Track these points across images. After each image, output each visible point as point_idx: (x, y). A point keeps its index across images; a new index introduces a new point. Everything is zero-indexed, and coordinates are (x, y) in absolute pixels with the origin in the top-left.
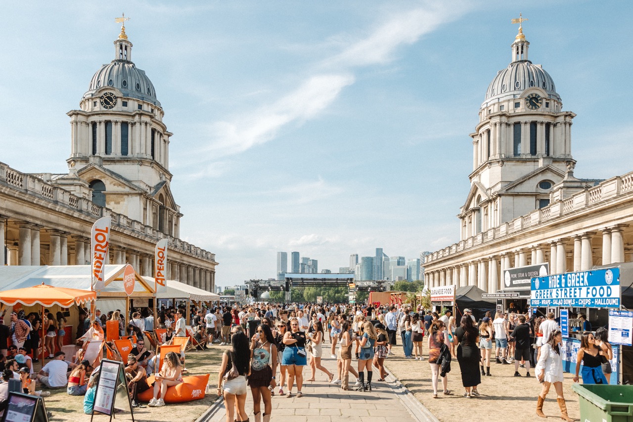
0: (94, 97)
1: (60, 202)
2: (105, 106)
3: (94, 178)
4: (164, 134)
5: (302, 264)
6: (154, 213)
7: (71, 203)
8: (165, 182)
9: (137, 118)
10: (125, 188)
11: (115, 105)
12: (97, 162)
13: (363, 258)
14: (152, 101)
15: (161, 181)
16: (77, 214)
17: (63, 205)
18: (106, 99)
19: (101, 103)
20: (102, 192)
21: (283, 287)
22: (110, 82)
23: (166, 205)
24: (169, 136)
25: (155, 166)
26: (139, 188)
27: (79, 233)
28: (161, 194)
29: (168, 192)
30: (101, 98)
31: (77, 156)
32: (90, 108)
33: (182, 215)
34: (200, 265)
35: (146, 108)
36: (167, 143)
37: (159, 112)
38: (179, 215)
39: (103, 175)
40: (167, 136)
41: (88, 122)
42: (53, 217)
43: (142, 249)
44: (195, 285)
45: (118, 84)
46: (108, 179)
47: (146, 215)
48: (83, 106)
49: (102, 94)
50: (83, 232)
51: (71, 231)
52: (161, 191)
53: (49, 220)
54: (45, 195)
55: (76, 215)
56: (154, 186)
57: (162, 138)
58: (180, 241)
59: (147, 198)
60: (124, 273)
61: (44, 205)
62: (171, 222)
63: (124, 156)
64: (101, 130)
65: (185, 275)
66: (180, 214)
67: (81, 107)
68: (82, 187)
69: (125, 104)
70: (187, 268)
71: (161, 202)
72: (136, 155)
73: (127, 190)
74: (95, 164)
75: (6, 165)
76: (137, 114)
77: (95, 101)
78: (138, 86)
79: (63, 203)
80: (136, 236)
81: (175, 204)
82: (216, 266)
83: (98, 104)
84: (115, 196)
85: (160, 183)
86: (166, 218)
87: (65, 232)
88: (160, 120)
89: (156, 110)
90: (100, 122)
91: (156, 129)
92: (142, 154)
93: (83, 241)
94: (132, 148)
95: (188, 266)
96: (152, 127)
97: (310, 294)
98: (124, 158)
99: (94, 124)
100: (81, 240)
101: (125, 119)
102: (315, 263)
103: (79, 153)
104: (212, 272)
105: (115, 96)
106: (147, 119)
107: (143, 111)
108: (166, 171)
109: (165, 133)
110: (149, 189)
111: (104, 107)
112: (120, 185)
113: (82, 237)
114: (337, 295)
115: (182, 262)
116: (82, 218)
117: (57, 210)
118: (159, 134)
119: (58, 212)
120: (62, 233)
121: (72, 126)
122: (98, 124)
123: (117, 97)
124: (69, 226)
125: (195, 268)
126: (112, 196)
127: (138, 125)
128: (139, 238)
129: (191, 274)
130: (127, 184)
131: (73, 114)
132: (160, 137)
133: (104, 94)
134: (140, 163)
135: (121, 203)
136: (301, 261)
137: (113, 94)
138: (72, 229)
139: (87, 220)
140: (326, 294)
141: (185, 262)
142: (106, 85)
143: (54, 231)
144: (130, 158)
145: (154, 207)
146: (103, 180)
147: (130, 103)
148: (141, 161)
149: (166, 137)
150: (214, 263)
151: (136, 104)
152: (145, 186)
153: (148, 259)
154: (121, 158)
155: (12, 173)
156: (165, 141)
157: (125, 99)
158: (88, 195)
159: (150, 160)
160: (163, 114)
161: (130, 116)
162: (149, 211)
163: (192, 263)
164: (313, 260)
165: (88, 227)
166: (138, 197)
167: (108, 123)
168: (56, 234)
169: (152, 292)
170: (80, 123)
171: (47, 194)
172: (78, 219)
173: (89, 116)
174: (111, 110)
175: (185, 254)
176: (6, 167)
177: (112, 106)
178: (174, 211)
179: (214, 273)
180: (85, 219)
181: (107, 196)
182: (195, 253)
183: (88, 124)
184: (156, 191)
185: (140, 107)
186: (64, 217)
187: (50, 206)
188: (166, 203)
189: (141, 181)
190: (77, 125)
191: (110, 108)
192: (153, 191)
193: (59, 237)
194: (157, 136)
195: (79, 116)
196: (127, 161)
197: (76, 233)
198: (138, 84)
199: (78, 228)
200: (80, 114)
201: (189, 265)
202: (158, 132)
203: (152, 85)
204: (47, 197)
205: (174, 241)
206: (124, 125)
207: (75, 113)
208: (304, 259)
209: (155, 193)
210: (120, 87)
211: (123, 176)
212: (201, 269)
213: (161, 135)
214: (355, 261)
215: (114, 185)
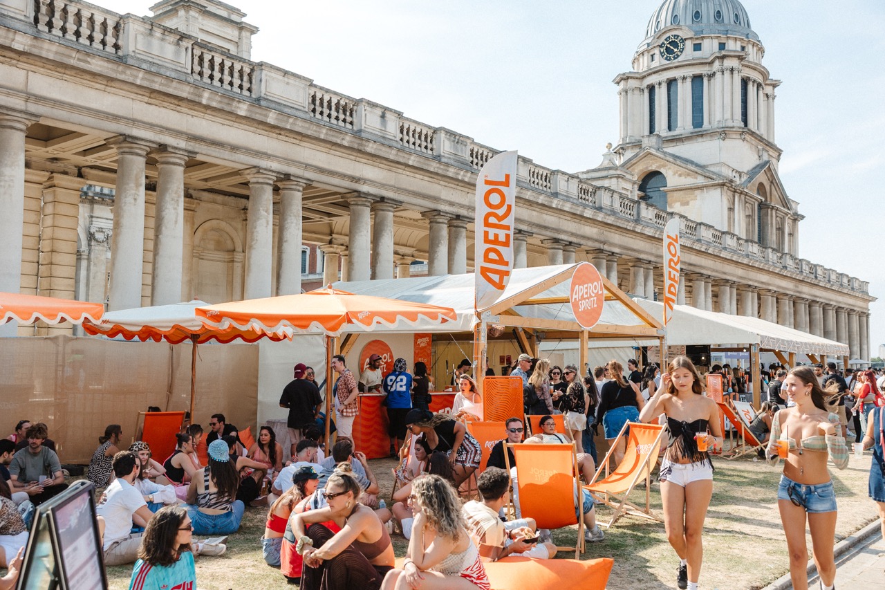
0: (650, 48)
1: (563, 195)
2: (667, 57)
3: (650, 168)
4: (766, 85)
6: (748, 216)
7: (584, 197)
8: (767, 162)
9: (717, 64)
10: (696, 178)
11: (682, 52)
12: (654, 144)
14: (743, 34)
15: (761, 161)
16: (590, 212)
17: (567, 198)
18: (668, 46)
19: (661, 53)
20: (661, 189)
22: (675, 18)
23: (771, 201)
24: (774, 86)
25: (748, 137)
26: (719, 175)
27: (597, 245)
28: (761, 185)
29: (774, 180)
30: (660, 46)
31: (628, 141)
32: (646, 65)
33: (803, 217)
34: (837, 302)
35: (732, 46)
36: (771, 99)
37: (755, 48)
38: (797, 218)
39: (663, 162)
40: (771, 87)
41: (642, 87)
42: (550, 219)
43: (717, 271)
44: (826, 334)
45: (686, 19)
46: (669, 168)
47: (734, 219)
48: (636, 66)
49: (662, 40)
50: (604, 243)
51: (582, 242)
52: (762, 177)
53: (543, 224)
54: (538, 184)
55: (588, 213)
56: (748, 171)
57: (761, 92)
58: (794, 258)
59: (735, 192)
60: (570, 281)
61: (531, 199)
62: (780, 229)
63: (697, 130)
64: (661, 95)
65: (804, 317)
66: (798, 215)
67: (633, 68)
68: (620, 180)
69: (697, 47)
70: (810, 306)
71: (762, 196)
72: (715, 125)
73: (700, 180)
74: (650, 147)
75: (468, 138)
76: (718, 57)
77: (651, 53)
78: (719, 14)
79: (567, 196)
80: (703, 250)
81: (788, 200)
82: (871, 305)
83: (657, 57)
84: (682, 192)
85: (758, 166)
86: (772, 224)
87: (571, 243)
88: (756, 61)
89: (750, 46)
90: (660, 84)
91: (749, 78)
92: (726, 120)
93: (603, 258)
94: (710, 115)
95: (811, 304)
96: (742, 74)
98: (696, 132)
99: (651, 89)
100: (601, 255)
101: (697, 71)
103: (631, 136)
104: (864, 315)
105: (682, 39)
106: (734, 63)
107: (729, 51)
108: (770, 145)
109: (768, 82)
110: (737, 175)
111: (666, 59)
112: (688, 175)
113: (601, 251)
115: (798, 295)
116: (599, 219)
117: (554, 206)
118: (756, 85)
119: (557, 209)
120: (566, 245)
121: (620, 98)
122: (657, 87)
123: (685, 39)
124: (578, 233)
125: (825, 307)
126: (675, 194)
127: (718, 75)
128: (709, 252)
129: (818, 316)
130: (700, 171)
131: (622, 79)
132: (758, 90)
133: (666, 40)
134: (723, 135)
135: (691, 203)
137: (678, 36)
138: (583, 237)
139: (609, 222)
141: (804, 296)
142: (668, 24)
143: (552, 241)
144: (705, 131)
145: (747, 205)
146: (662, 170)
147: (706, 44)
148: (724, 133)
149: (768, 90)
150: (865, 297)
151: (716, 43)
152: (730, 172)
153: (728, 289)
154: (692, 133)
155: (480, 152)
156: (767, 96)
157: (697, 39)
158: (631, 192)
159: (740, 128)
160: (763, 52)
161: (706, 63)
162: (739, 212)
163: (820, 297)
165: (613, 234)
166: (719, 190)
167: (671, 83)
168: (557, 247)
169: (654, 327)
170: (631, 91)
171: (541, 182)
172: (593, 221)
173: (644, 77)
174: (676, 60)
175: (802, 281)
176: (469, 141)
177: (677, 55)
178: (786, 210)
179: (868, 315)
180: (605, 221)
181: (669, 195)
182: (827, 279)
183: (643, 90)
184: (751, 179)
185: (722, 46)
186: (569, 218)
187: (541, 199)
188: (771, 198)
189: (723, 164)
190: (627, 95)
191: (675, 58)
192: (744, 178)
193: (561, 251)
194: (752, 89)
195: (630, 80)
196: (702, 135)
197: (591, 244)
198: (718, 11)
199: (595, 237)
200: (631, 78)
201: (813, 301)
202: (754, 81)
203: (743, 9)
204: (541, 188)
205: (781, 258)
206: (697, 79)
207: (625, 78)
209: (750, 182)
210: (689, 22)
211: (695, 160)
212: (838, 310)
213: (759, 85)
215: (680, 175)
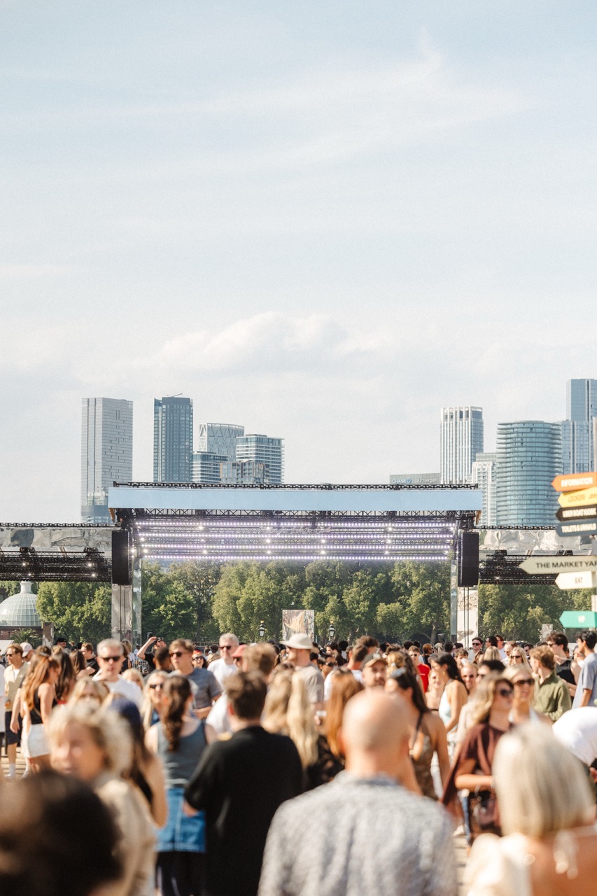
5: (204, 457)
13: (506, 429)
21: (99, 561)
97: (249, 605)
102: (269, 450)
114: (382, 608)
136: (200, 444)
140: (331, 605)
164: (260, 440)
208: (215, 432)
214: (466, 446)
